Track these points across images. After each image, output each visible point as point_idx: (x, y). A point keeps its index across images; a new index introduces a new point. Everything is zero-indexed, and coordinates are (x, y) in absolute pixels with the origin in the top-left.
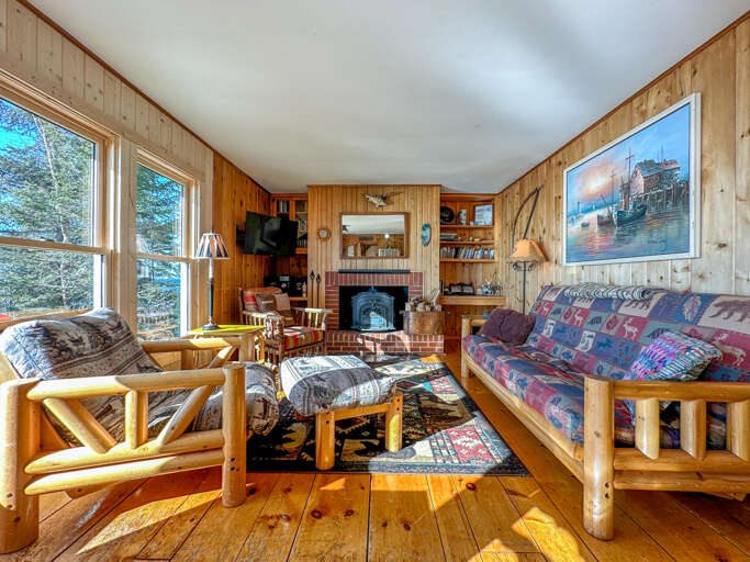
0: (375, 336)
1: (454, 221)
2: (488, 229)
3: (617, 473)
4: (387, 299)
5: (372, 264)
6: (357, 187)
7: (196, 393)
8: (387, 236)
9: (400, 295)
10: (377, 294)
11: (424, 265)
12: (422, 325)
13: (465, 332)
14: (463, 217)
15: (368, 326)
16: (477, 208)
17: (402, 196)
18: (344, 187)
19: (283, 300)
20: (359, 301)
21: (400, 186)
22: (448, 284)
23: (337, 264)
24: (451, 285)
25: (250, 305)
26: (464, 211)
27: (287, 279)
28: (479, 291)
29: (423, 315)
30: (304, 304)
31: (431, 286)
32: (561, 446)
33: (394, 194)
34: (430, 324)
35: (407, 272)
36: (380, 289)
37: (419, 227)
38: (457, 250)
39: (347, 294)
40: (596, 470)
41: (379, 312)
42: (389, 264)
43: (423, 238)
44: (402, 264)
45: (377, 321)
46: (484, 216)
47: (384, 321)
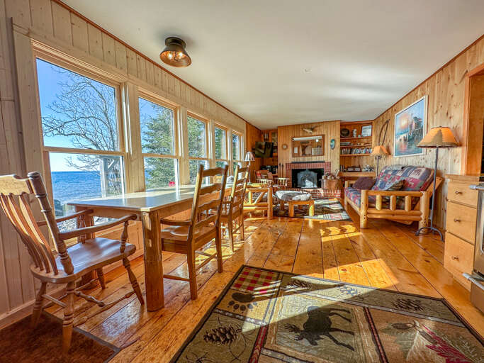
0: (308, 190)
1: (349, 135)
2: (369, 138)
3: (368, 213)
4: (314, 174)
5: (307, 159)
6: (299, 125)
7: (262, 193)
8: (317, 141)
9: (319, 173)
10: (309, 172)
11: (331, 158)
12: (330, 185)
13: (346, 186)
14: (355, 133)
15: (305, 186)
16: (363, 128)
17: (321, 128)
18: (294, 126)
19: (270, 174)
20: (301, 176)
21: (319, 123)
22: (346, 167)
23: (291, 160)
24: (348, 167)
25: (259, 177)
26: (355, 130)
27: (269, 167)
28: (363, 170)
29: (330, 181)
30: (277, 176)
31: (335, 168)
32: (357, 209)
33: (316, 127)
34: (334, 185)
35: (324, 162)
36: (311, 170)
37: (329, 141)
38: (351, 149)
39: (295, 172)
40: (362, 212)
41: (310, 180)
42: (314, 159)
43: (331, 146)
44: (321, 158)
45: (309, 184)
46: (367, 131)
47: (312, 183)
